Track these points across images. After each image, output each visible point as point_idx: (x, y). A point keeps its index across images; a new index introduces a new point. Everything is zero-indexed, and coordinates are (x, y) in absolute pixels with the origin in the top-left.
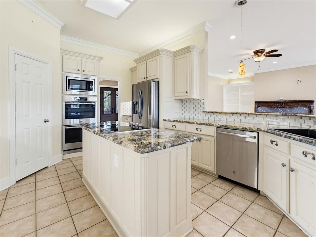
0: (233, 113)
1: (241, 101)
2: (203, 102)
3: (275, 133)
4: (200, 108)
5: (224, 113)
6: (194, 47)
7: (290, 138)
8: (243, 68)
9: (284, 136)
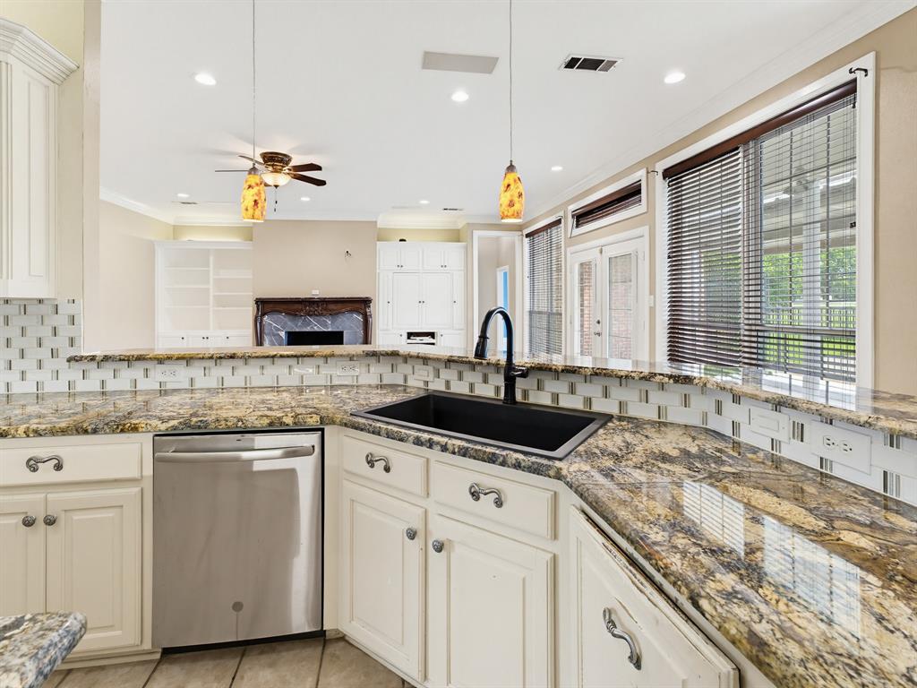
0: (220, 358)
1: (214, 296)
2: (72, 313)
3: (383, 432)
4: (49, 343)
5: (178, 359)
6: (19, 33)
7: (430, 447)
8: (259, 194)
9: (411, 439)
